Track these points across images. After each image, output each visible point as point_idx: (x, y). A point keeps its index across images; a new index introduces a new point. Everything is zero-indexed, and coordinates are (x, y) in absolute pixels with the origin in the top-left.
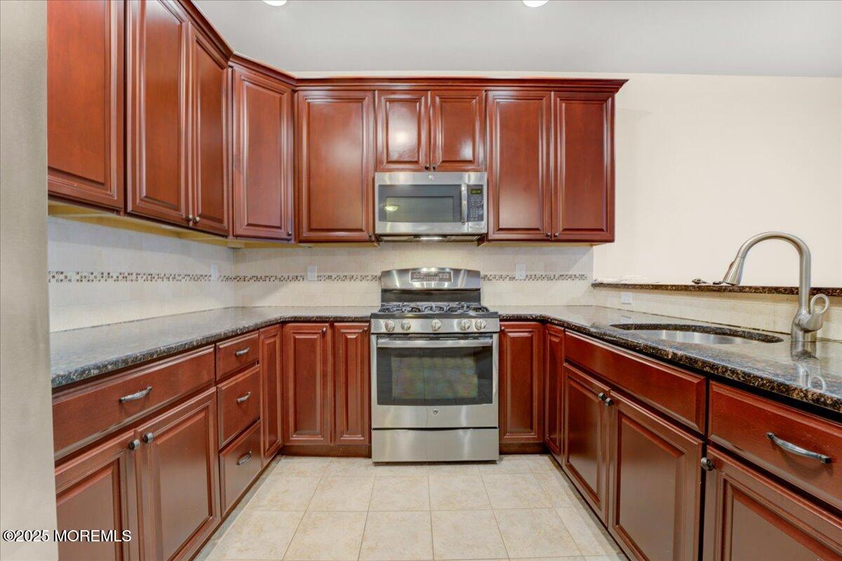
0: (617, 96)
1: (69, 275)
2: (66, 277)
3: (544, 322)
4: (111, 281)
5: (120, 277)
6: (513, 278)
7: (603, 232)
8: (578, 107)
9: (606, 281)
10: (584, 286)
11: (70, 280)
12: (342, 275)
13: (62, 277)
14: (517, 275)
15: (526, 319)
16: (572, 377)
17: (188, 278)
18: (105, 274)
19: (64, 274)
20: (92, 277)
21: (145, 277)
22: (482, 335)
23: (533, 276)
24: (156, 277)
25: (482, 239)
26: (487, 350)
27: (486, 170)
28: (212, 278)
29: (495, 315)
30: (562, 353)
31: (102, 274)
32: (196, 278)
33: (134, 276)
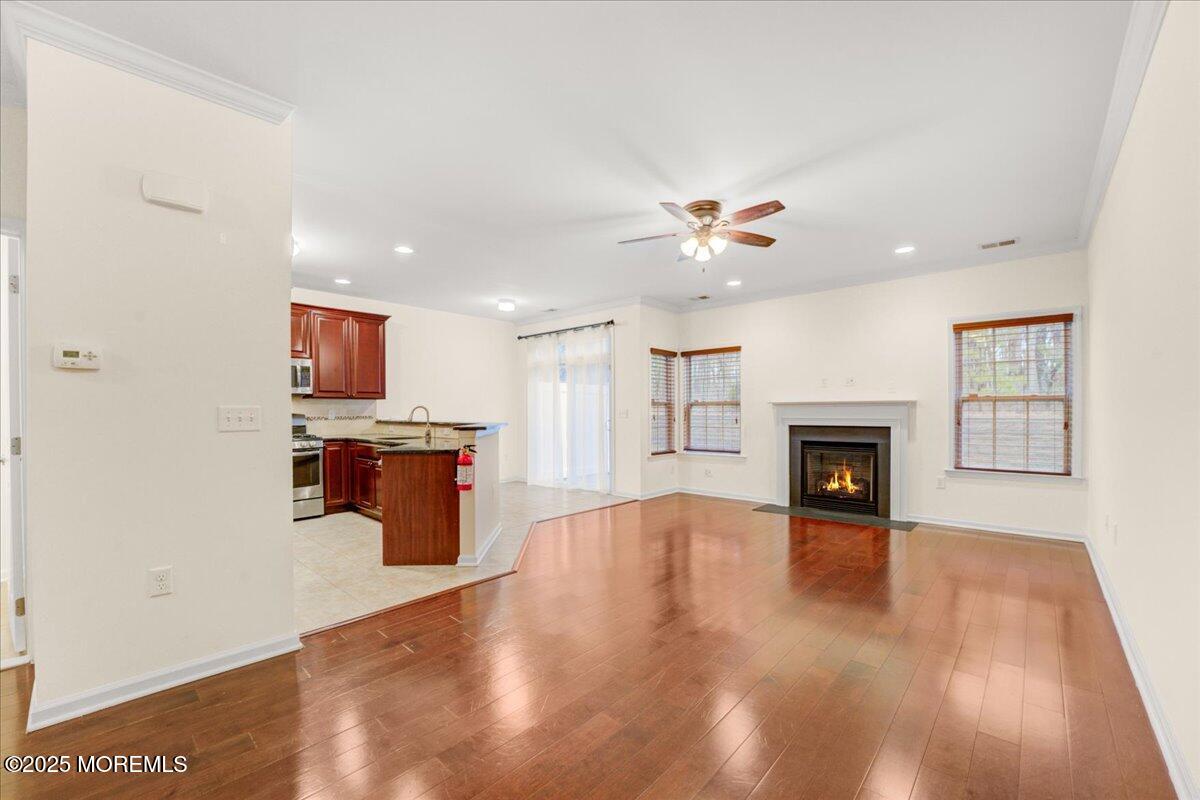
0: (386, 322)
3: (347, 441)
6: (326, 419)
7: (380, 394)
8: (366, 327)
9: (383, 419)
10: (371, 422)
14: (330, 417)
15: (336, 440)
16: (360, 462)
22: (313, 449)
23: (340, 417)
25: (307, 396)
26: (316, 457)
27: (311, 357)
29: (319, 439)
30: (356, 454)
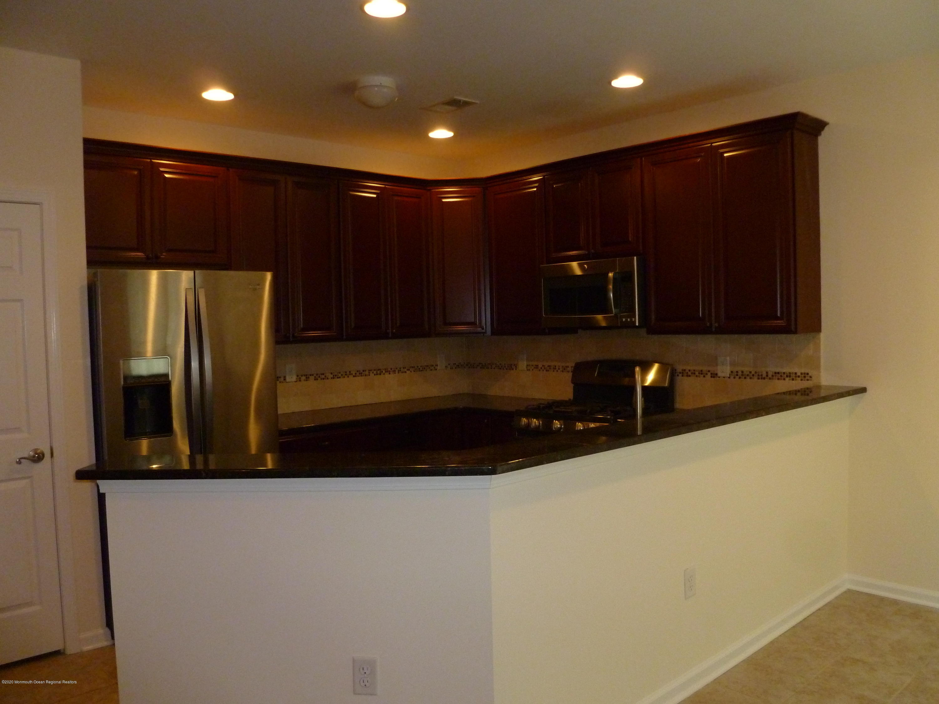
1: (327, 375)
2: (325, 376)
4: (351, 377)
5: (358, 374)
6: (714, 375)
11: (328, 379)
12: (546, 364)
13: (323, 376)
14: (719, 371)
17: (412, 370)
18: (348, 373)
19: (325, 375)
20: (340, 375)
21: (375, 372)
23: (740, 373)
24: (384, 371)
28: (438, 368)
31: (346, 372)
32: (421, 369)
33: (367, 373)
